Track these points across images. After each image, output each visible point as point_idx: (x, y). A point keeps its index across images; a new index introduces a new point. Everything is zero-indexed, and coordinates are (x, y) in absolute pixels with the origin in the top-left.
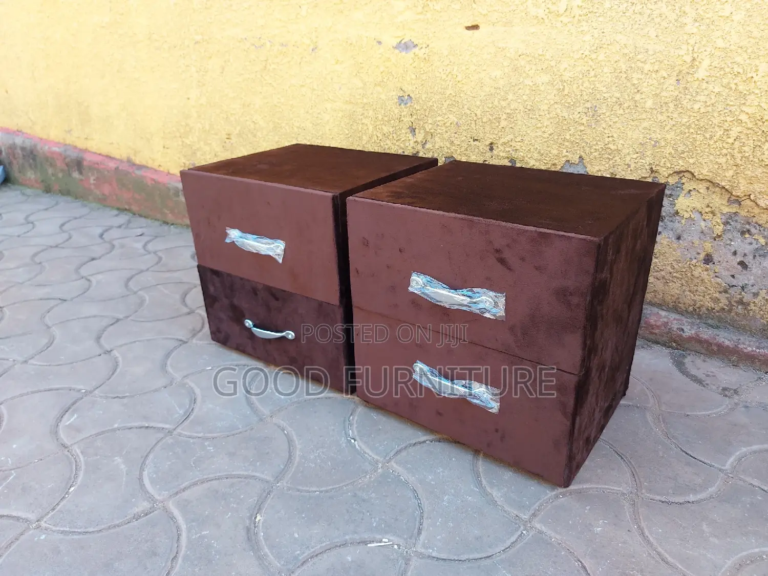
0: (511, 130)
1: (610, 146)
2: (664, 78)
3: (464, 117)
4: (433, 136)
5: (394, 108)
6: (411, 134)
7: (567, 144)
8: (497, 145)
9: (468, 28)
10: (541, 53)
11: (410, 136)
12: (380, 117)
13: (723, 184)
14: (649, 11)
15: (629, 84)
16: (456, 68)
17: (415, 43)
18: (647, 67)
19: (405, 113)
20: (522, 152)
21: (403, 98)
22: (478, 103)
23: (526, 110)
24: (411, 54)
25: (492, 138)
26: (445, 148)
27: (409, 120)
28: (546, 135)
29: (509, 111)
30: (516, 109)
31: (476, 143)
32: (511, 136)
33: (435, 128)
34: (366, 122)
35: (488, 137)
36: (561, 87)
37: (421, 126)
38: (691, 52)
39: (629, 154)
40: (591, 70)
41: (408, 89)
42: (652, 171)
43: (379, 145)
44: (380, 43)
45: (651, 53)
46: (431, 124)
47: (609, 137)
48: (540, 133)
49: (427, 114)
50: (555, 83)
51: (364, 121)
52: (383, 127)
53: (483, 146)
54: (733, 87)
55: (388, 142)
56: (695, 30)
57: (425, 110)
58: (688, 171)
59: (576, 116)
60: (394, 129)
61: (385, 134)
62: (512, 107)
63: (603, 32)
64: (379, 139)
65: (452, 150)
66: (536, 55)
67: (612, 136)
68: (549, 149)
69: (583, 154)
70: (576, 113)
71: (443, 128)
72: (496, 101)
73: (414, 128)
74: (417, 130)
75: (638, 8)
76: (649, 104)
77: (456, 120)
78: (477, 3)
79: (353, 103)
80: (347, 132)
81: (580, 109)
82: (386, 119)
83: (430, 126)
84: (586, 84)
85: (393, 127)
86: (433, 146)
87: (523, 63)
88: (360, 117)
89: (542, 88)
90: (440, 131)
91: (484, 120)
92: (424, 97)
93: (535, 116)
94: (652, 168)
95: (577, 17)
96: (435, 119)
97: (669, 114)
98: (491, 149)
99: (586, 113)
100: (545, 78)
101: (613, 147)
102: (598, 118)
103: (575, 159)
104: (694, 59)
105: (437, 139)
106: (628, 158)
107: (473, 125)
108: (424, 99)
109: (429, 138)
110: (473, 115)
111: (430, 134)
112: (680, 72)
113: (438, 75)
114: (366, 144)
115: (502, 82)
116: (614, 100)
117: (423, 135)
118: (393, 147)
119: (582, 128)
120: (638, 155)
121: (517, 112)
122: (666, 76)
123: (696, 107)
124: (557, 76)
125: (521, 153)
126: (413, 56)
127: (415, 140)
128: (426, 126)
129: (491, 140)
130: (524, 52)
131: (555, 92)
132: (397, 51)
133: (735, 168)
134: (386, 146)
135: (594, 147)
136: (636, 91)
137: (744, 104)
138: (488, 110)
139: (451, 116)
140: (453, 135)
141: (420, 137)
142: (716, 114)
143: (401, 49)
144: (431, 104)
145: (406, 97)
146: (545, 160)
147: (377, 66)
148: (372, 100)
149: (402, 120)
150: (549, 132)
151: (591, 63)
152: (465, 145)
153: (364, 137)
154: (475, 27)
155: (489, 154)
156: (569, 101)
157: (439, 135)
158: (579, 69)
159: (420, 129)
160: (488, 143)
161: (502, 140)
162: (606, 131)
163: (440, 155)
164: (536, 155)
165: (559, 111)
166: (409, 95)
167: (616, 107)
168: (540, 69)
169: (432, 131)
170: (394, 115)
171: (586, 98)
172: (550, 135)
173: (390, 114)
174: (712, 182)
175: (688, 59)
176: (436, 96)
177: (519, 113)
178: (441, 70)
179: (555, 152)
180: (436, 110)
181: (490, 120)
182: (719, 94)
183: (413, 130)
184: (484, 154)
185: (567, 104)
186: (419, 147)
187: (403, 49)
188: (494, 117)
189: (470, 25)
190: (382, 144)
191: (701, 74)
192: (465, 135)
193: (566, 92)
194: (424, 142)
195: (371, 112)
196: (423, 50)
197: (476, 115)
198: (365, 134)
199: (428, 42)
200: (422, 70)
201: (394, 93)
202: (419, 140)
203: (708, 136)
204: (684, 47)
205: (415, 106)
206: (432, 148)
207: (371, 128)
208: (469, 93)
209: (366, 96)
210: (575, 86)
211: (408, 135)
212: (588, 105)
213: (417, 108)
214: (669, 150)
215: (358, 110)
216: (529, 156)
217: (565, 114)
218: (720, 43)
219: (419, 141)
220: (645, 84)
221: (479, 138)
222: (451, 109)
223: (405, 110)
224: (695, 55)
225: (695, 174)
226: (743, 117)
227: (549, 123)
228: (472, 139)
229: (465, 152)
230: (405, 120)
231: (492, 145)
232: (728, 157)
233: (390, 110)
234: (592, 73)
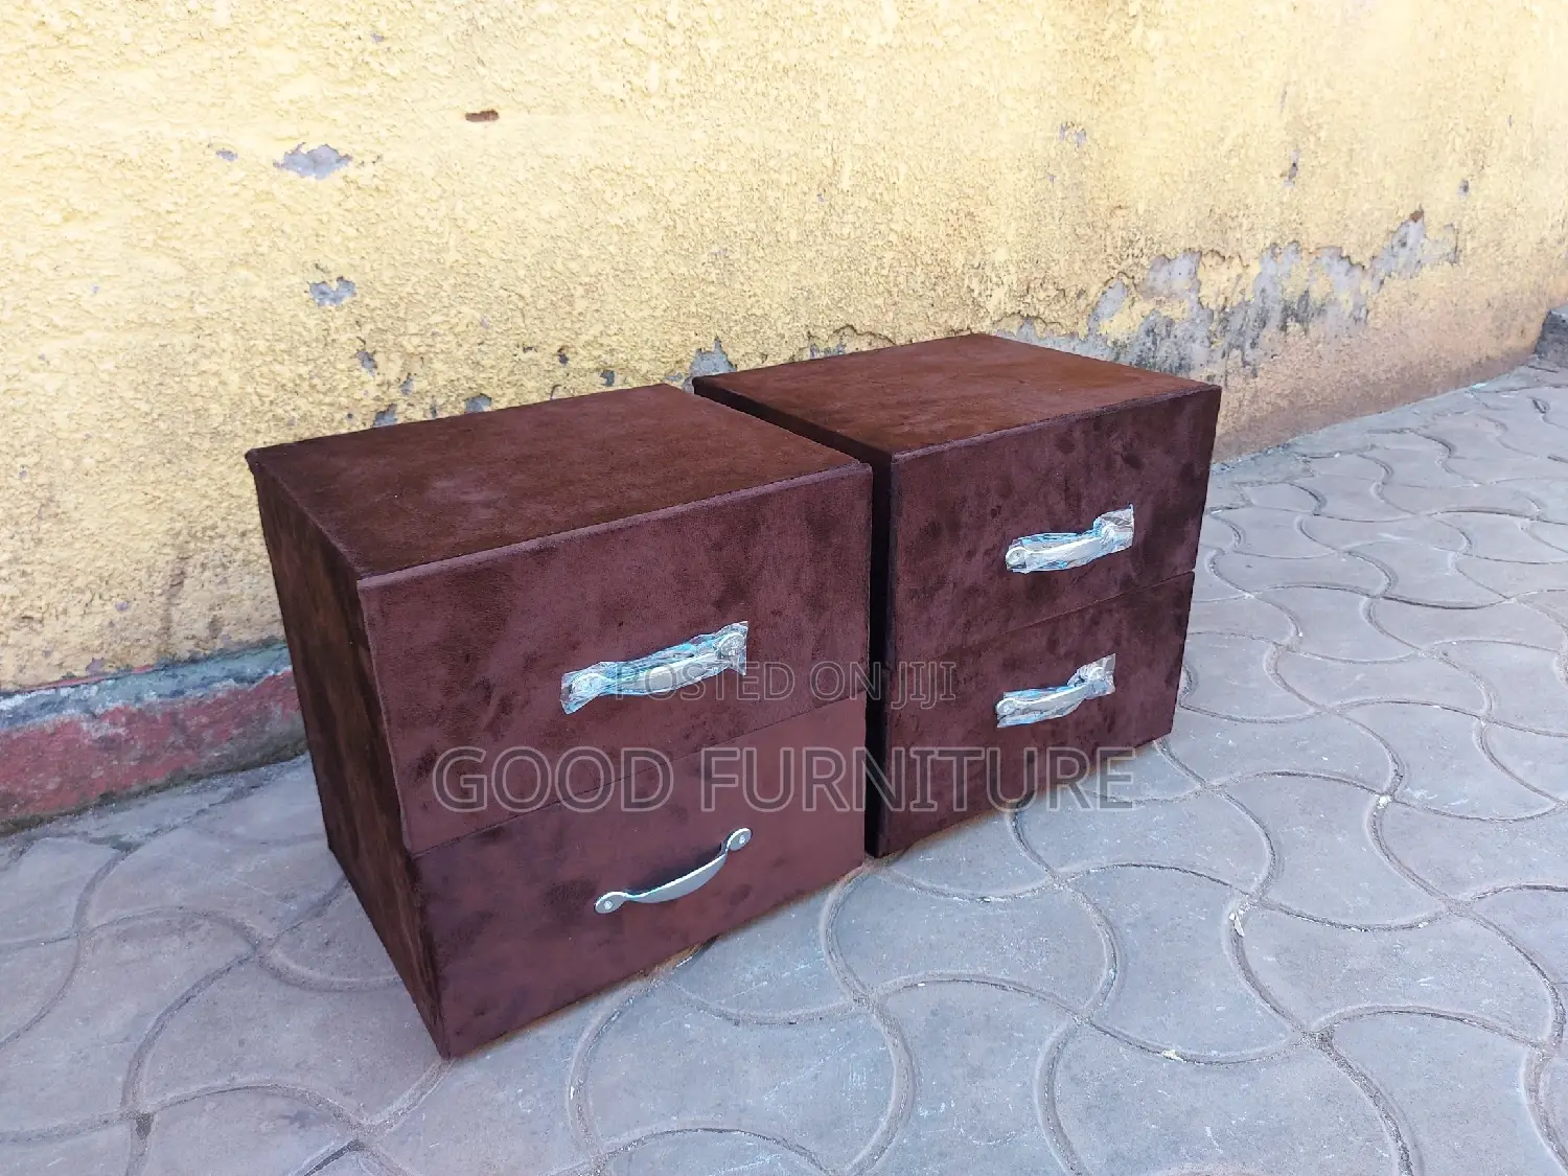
0: (596, 315)
1: (754, 311)
2: (805, 194)
3: (495, 306)
4: (425, 361)
5: (302, 315)
6: (363, 370)
7: (693, 321)
8: (573, 350)
9: (472, 117)
10: (628, 164)
11: (365, 375)
12: (262, 345)
13: (885, 333)
14: (775, 92)
15: (763, 207)
16: (460, 205)
17: (342, 153)
18: (785, 179)
19: (339, 322)
20: (622, 352)
21: (324, 288)
22: (522, 273)
23: (618, 273)
24: (335, 178)
25: (564, 337)
26: (463, 381)
27: (352, 336)
28: (659, 313)
29: (587, 280)
30: (600, 274)
31: (530, 354)
32: (600, 327)
33: (430, 341)
34: (215, 368)
35: (554, 338)
36: (672, 223)
37: (391, 343)
38: (830, 152)
39: (779, 317)
40: (711, 188)
41: (337, 263)
42: (810, 336)
43: (270, 414)
44: (227, 155)
45: (784, 155)
46: (416, 334)
47: (750, 297)
48: (647, 312)
49: (402, 315)
50: (660, 216)
51: (205, 365)
52: (277, 367)
53: (546, 358)
54: (878, 197)
55: (301, 402)
56: (831, 122)
57: (396, 306)
58: (848, 326)
59: (701, 270)
60: (311, 367)
61: (283, 385)
62: (592, 270)
63: (718, 126)
64: (267, 400)
65: (480, 382)
66: (621, 169)
67: (755, 295)
68: (666, 337)
69: (719, 333)
70: (699, 265)
71: (450, 337)
72: (559, 261)
73: (369, 351)
74: (377, 358)
75: (761, 86)
76: (794, 236)
77: (478, 315)
78: (487, 65)
79: (154, 324)
80: (145, 408)
81: (704, 258)
82: (283, 346)
83: (416, 340)
84: (708, 215)
85: (306, 363)
86: (430, 385)
87: (598, 184)
88: (190, 359)
89: (641, 227)
90: (444, 347)
91: (541, 304)
92: (387, 276)
93: (635, 282)
94: (809, 333)
95: (678, 100)
96: (424, 323)
97: (819, 247)
98: (564, 360)
99: (713, 263)
100: (642, 209)
101: (759, 312)
102: (732, 269)
103: (711, 345)
104: (835, 163)
105: (438, 365)
106: (779, 324)
107: (519, 320)
108: (388, 281)
109: (416, 368)
110: (515, 298)
111: (417, 359)
112: (821, 182)
113: (417, 222)
114: (224, 423)
115: (562, 223)
116: (750, 235)
117: (400, 362)
118: (316, 411)
119: (712, 289)
120: (790, 317)
121: (601, 278)
122: (807, 190)
123: (846, 231)
124: (661, 204)
125: (621, 355)
126: (342, 184)
127: (379, 379)
128: (405, 343)
129: (560, 344)
130: (599, 163)
131: (662, 232)
132: (292, 175)
133: (893, 308)
134: (294, 414)
135: (734, 317)
136: (774, 217)
137: (891, 220)
138: (544, 283)
139: (464, 309)
140: (476, 348)
141: (392, 370)
142: (867, 239)
143: (300, 169)
144: (409, 289)
145: (335, 285)
146: (663, 357)
147: (231, 216)
148: (226, 307)
149: (334, 341)
150: (664, 307)
151: (709, 178)
152: (507, 364)
153: (215, 408)
154: (489, 115)
155: (560, 372)
156: (686, 246)
157: (441, 356)
158: (691, 188)
159: (387, 352)
160: (555, 349)
161: (584, 338)
162: (746, 288)
163: (453, 399)
164: (648, 353)
165: (672, 267)
166: (341, 279)
167: (754, 247)
168: (631, 193)
169: (422, 349)
170: (305, 333)
171: (710, 237)
172: (665, 311)
173: (292, 331)
174: (874, 335)
175: (829, 164)
176: (417, 272)
177: (607, 279)
178: (422, 212)
179: (676, 339)
180: (425, 301)
181: (552, 303)
182: (866, 210)
183: (368, 359)
184: (552, 374)
185: (683, 253)
186: (394, 393)
187: (306, 168)
188: (560, 296)
189: (478, 112)
190: (280, 411)
191: (846, 184)
192: (504, 343)
193: (680, 231)
194: (404, 379)
195: (227, 340)
196: (370, 169)
197: (521, 297)
198: (216, 397)
199: (379, 150)
200: (371, 215)
201: (296, 280)
202: (392, 378)
203: (862, 270)
204: (822, 146)
205: (367, 300)
206: (429, 388)
207: (234, 379)
208: (497, 254)
209: (202, 299)
210: (692, 218)
211: (356, 373)
212: (715, 249)
213: (372, 306)
214: (825, 300)
215: (175, 341)
216: (636, 357)
217: (683, 270)
218: (859, 139)
219: (392, 381)
220: (785, 205)
221: (535, 344)
222: (462, 294)
223: (337, 314)
224: (835, 156)
225: (857, 328)
226: (893, 238)
227: (660, 290)
228: (521, 349)
229: (510, 379)
230: (343, 338)
231: (564, 352)
232: (886, 295)
233: (290, 324)
234: (714, 194)
